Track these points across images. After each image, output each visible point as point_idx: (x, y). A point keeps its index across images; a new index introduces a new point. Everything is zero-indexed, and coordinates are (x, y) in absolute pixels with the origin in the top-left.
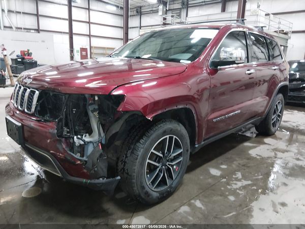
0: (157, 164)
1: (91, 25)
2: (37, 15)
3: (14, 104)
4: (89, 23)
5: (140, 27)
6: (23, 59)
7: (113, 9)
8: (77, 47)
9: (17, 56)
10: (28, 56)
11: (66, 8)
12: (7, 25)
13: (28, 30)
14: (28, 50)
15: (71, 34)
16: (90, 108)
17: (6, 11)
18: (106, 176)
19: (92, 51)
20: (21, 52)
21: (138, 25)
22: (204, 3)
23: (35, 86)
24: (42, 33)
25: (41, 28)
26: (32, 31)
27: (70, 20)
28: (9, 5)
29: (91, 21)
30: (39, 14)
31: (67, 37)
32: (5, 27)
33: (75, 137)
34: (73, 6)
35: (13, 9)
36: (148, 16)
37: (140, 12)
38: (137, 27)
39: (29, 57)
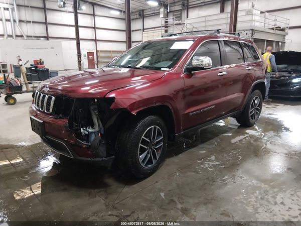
0: (146, 147)
1: (97, 30)
2: (46, 23)
3: (36, 108)
4: (95, 28)
5: (144, 30)
6: (36, 67)
7: (117, 13)
8: (84, 52)
9: (31, 65)
10: (41, 64)
11: (72, 15)
12: (19, 34)
13: (38, 37)
14: (41, 60)
15: (78, 39)
16: (92, 108)
17: (17, 21)
18: (105, 156)
19: (98, 55)
20: (34, 61)
21: (141, 28)
22: (203, 4)
23: (51, 93)
24: (51, 40)
25: (49, 36)
26: (41, 39)
27: (77, 26)
28: (19, 15)
29: (96, 26)
30: (48, 22)
31: (74, 43)
32: (17, 36)
33: (82, 129)
34: (79, 13)
35: (23, 18)
36: (151, 19)
37: (142, 15)
38: (140, 30)
39: (41, 66)
